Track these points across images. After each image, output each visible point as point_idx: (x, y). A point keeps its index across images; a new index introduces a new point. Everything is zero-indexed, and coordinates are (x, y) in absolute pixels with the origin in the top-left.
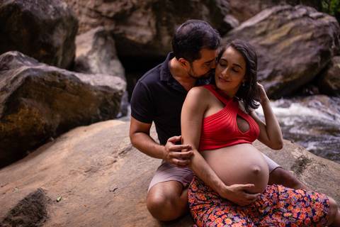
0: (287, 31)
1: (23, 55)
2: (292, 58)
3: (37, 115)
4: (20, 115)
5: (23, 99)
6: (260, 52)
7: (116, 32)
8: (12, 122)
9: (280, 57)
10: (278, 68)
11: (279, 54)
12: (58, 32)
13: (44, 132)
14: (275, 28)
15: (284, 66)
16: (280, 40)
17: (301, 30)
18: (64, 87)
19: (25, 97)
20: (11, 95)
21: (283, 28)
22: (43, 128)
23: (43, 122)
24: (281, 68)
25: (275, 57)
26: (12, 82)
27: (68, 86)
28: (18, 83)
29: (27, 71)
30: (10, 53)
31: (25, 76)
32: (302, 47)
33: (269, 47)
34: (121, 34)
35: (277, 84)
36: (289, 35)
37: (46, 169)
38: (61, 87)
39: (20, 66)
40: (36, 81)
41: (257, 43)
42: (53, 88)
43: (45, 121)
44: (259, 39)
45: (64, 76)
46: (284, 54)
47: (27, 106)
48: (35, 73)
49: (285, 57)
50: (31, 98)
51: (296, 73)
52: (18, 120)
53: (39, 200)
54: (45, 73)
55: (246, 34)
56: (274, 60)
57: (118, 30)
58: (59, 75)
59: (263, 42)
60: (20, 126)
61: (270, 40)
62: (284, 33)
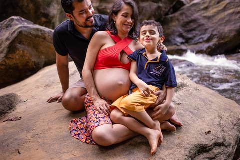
0: (224, 6)
1: (23, 19)
2: (226, 26)
3: (28, 55)
4: (17, 55)
5: (18, 45)
6: (203, 22)
7: (100, 8)
8: (13, 59)
9: (217, 25)
10: (215, 33)
11: (216, 23)
12: (54, 6)
13: (35, 67)
14: (215, 5)
15: (219, 32)
16: (218, 13)
17: (234, 6)
18: (45, 39)
19: (20, 44)
20: (11, 42)
21: (221, 4)
22: (33, 64)
23: (33, 60)
24: (218, 33)
25: (213, 25)
26: (12, 34)
27: (47, 38)
28: (15, 35)
29: (21, 27)
30: (13, 17)
31: (19, 31)
32: (233, 18)
33: (209, 18)
34: (104, 9)
35: (214, 45)
36: (225, 9)
37: (26, 85)
38: (42, 38)
39: (17, 25)
40: (26, 34)
41: (200, 16)
42: (38, 39)
43: (34, 60)
44: (203, 12)
45: (44, 31)
46: (219, 23)
47: (21, 50)
48: (25, 29)
49: (220, 25)
50: (24, 44)
51: (228, 37)
52: (16, 58)
53: (11, 99)
54: (31, 29)
55: (193, 9)
56: (212, 28)
57: (101, 6)
58: (41, 31)
59: (205, 15)
60: (18, 62)
61: (210, 13)
62: (222, 8)
